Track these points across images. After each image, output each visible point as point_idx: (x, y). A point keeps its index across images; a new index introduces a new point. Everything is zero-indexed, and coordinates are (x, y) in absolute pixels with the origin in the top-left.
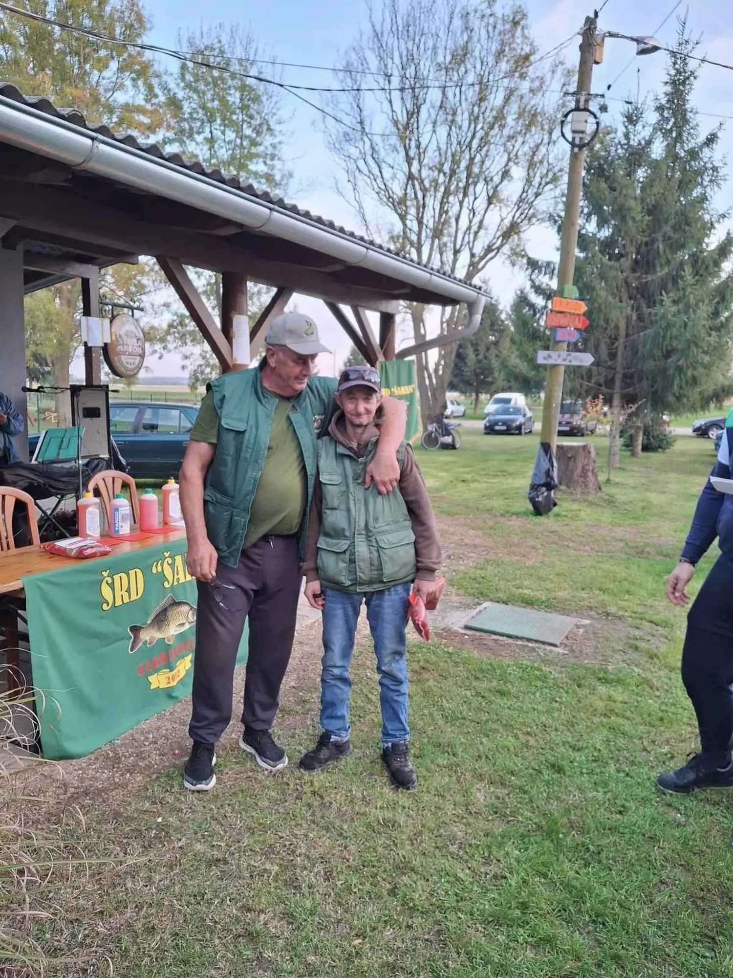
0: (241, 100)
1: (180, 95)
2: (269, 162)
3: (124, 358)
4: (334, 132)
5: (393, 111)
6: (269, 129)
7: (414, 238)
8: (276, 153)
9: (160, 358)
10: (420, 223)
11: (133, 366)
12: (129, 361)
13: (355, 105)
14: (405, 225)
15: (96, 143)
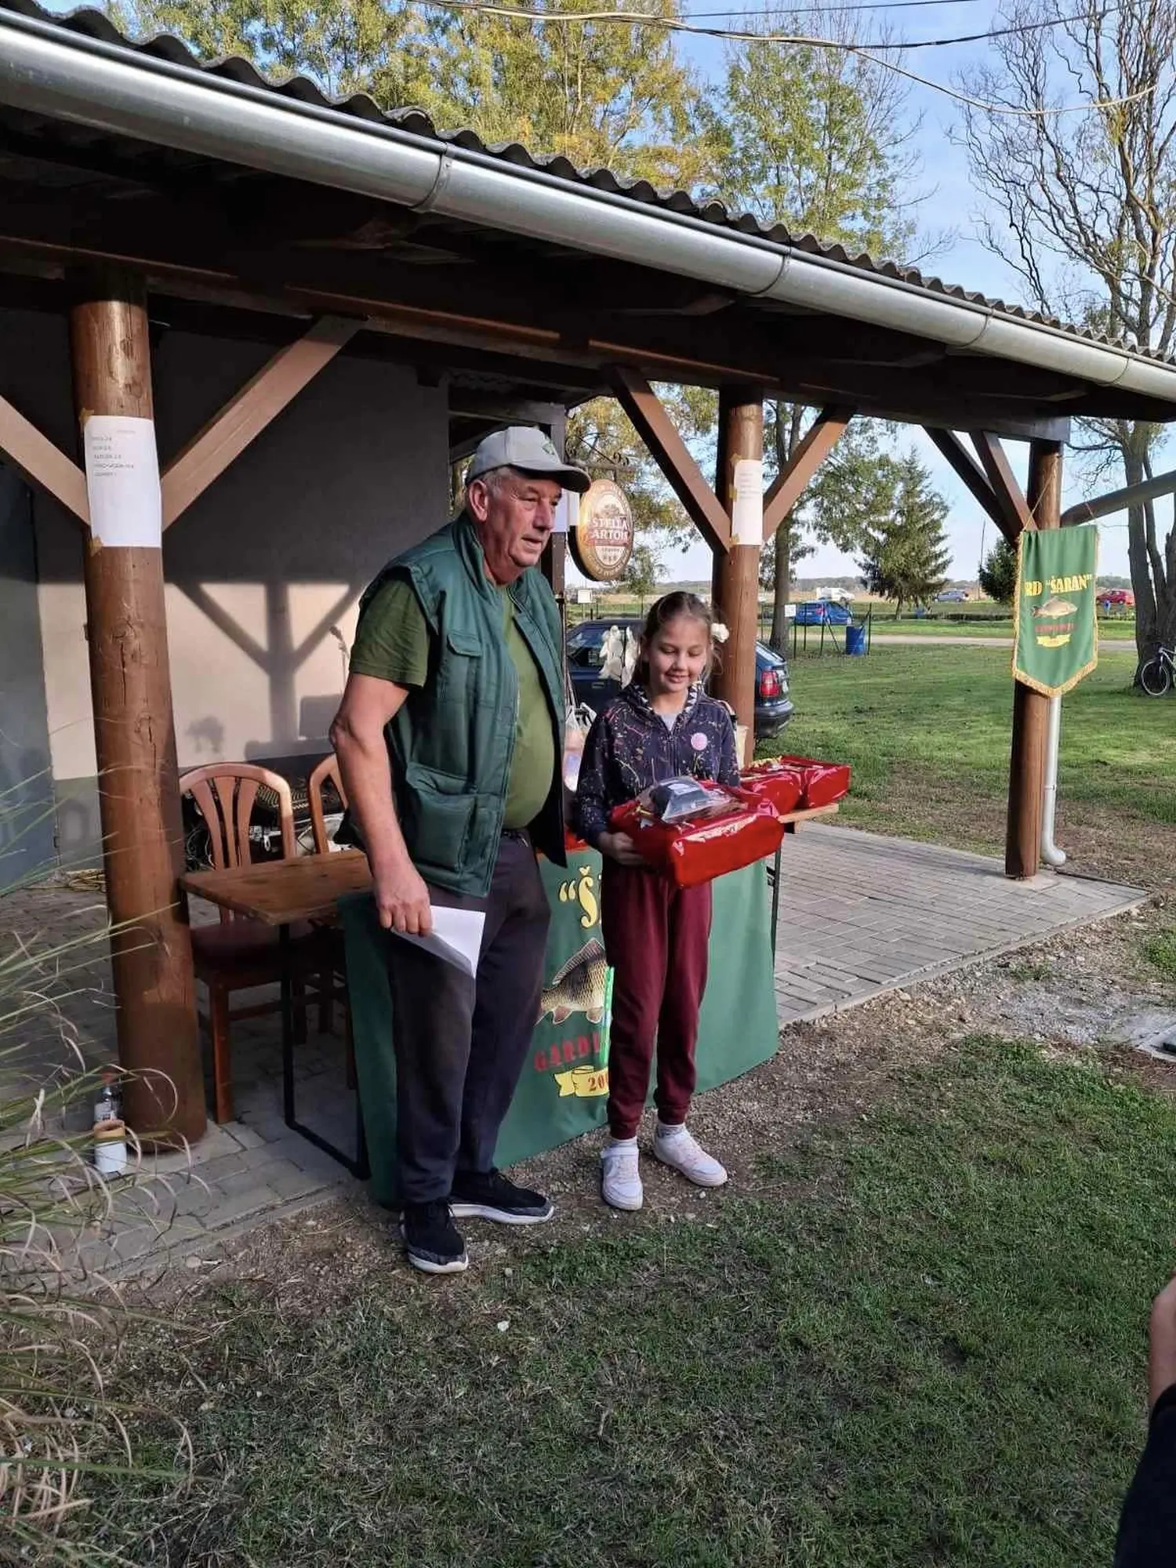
0: (829, 112)
1: (729, 122)
2: (873, 212)
3: (600, 551)
4: (986, 140)
5: (1101, 85)
6: (876, 156)
7: (1134, 312)
8: (888, 195)
9: (684, 551)
10: (1146, 286)
11: (613, 563)
12: (608, 554)
13: (1027, 88)
14: (1115, 290)
15: (446, 160)
